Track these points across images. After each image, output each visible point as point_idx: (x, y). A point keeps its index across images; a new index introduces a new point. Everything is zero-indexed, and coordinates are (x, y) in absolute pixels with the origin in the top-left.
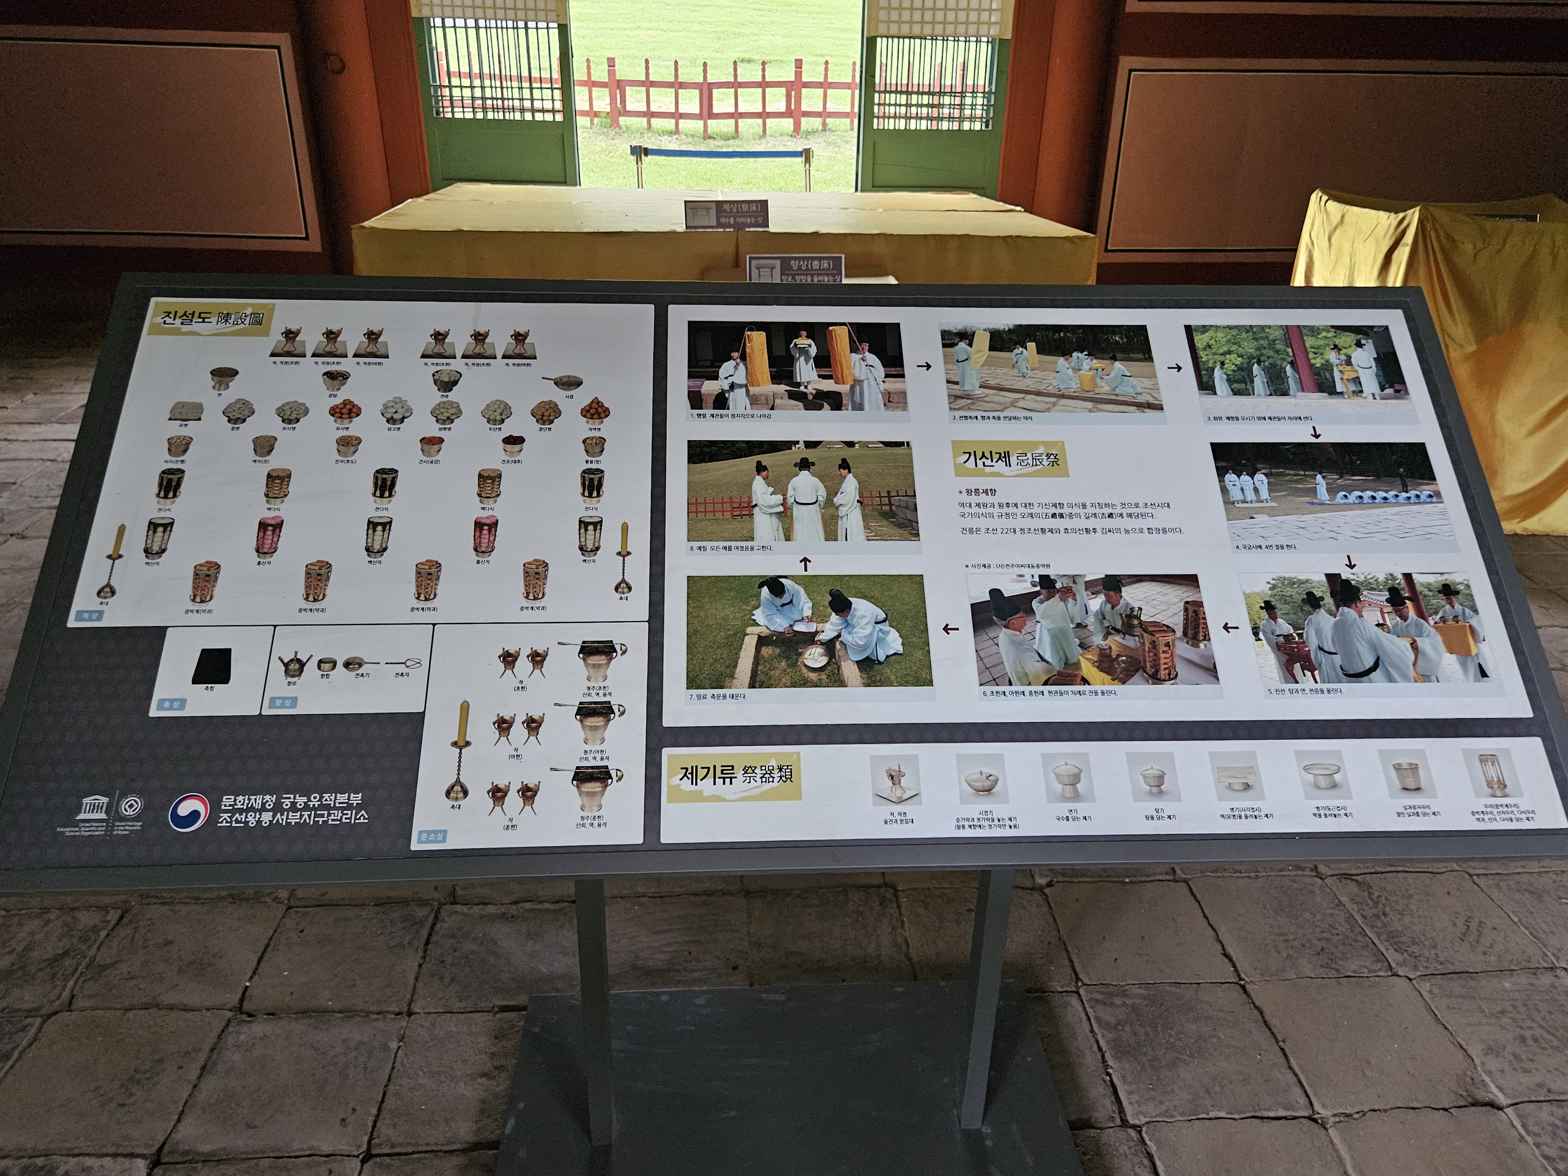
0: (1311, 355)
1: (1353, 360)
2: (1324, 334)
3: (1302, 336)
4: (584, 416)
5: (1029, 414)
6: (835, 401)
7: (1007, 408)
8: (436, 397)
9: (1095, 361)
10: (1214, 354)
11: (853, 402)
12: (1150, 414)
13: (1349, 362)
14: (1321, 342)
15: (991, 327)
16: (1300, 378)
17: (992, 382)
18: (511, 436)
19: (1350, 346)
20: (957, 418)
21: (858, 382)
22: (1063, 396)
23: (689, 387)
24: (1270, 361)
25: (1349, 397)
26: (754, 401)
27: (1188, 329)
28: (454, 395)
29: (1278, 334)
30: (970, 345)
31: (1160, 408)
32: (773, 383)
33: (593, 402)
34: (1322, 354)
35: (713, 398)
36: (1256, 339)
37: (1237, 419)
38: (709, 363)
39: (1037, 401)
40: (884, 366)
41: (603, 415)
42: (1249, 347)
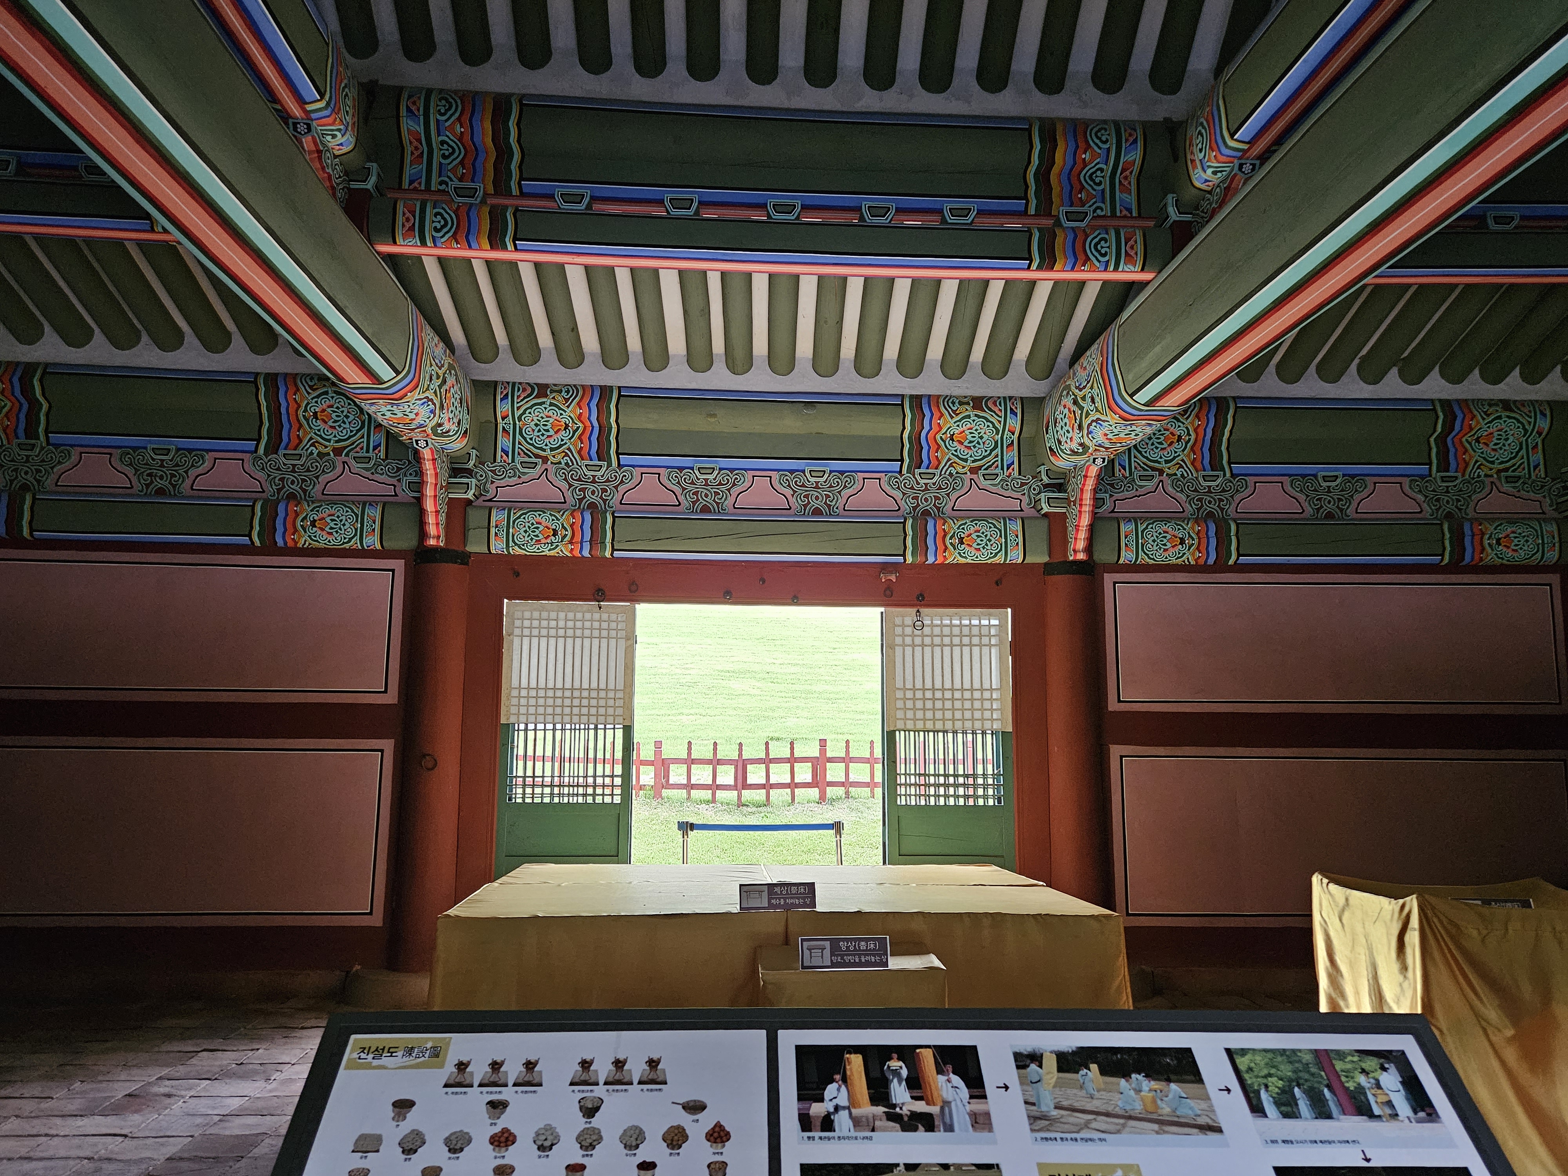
0: (1343, 1079)
1: (1382, 1083)
2: (1349, 1058)
3: (1331, 1061)
4: (708, 1140)
5: (1103, 1136)
6: (927, 1122)
7: (1082, 1129)
8: (580, 1123)
9: (1152, 1083)
10: (1257, 1077)
11: (944, 1124)
12: (1213, 1136)
13: (1378, 1086)
14: (1349, 1066)
15: (1056, 1049)
16: (1338, 1100)
17: (1065, 1103)
18: (644, 1161)
19: (1376, 1070)
20: (1039, 1139)
21: (946, 1104)
22: (1130, 1118)
23: (799, 1109)
24: (1309, 1084)
25: (1387, 1121)
26: (857, 1122)
27: (1228, 1051)
28: (597, 1121)
29: (1308, 1058)
30: (1040, 1066)
31: (1219, 1130)
32: (872, 1105)
33: (715, 1126)
34: (1352, 1078)
35: (820, 1120)
36: (1290, 1062)
37: (1292, 1142)
38: (815, 1086)
39: (1107, 1123)
40: (968, 1086)
41: (724, 1139)
42: (1287, 1070)
